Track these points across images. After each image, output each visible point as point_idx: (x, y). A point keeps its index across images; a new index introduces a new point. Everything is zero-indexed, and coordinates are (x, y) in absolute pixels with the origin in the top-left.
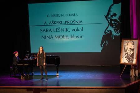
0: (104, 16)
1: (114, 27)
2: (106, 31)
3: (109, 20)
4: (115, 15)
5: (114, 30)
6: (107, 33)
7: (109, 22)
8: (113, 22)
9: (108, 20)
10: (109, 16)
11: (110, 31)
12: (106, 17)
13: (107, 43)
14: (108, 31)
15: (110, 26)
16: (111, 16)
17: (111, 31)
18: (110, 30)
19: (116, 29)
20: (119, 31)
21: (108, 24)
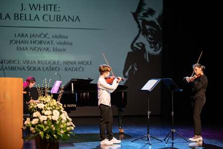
0: (132, 12)
1: (150, 36)
2: (135, 45)
3: (140, 21)
4: (151, 12)
5: (150, 43)
6: (136, 48)
7: (139, 27)
8: (148, 27)
9: (138, 23)
10: (141, 14)
11: (141, 45)
12: (135, 15)
13: (136, 69)
14: (137, 44)
15: (141, 34)
16: (143, 14)
17: (143, 45)
18: (141, 43)
19: (153, 41)
20: (158, 45)
21: (138, 29)
